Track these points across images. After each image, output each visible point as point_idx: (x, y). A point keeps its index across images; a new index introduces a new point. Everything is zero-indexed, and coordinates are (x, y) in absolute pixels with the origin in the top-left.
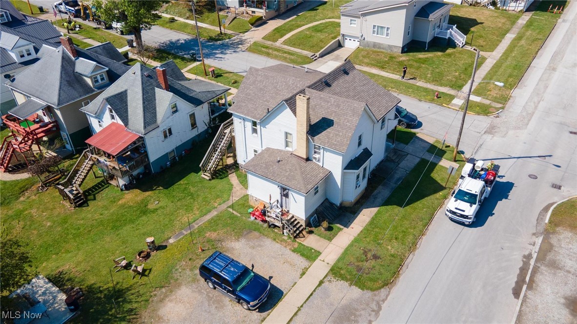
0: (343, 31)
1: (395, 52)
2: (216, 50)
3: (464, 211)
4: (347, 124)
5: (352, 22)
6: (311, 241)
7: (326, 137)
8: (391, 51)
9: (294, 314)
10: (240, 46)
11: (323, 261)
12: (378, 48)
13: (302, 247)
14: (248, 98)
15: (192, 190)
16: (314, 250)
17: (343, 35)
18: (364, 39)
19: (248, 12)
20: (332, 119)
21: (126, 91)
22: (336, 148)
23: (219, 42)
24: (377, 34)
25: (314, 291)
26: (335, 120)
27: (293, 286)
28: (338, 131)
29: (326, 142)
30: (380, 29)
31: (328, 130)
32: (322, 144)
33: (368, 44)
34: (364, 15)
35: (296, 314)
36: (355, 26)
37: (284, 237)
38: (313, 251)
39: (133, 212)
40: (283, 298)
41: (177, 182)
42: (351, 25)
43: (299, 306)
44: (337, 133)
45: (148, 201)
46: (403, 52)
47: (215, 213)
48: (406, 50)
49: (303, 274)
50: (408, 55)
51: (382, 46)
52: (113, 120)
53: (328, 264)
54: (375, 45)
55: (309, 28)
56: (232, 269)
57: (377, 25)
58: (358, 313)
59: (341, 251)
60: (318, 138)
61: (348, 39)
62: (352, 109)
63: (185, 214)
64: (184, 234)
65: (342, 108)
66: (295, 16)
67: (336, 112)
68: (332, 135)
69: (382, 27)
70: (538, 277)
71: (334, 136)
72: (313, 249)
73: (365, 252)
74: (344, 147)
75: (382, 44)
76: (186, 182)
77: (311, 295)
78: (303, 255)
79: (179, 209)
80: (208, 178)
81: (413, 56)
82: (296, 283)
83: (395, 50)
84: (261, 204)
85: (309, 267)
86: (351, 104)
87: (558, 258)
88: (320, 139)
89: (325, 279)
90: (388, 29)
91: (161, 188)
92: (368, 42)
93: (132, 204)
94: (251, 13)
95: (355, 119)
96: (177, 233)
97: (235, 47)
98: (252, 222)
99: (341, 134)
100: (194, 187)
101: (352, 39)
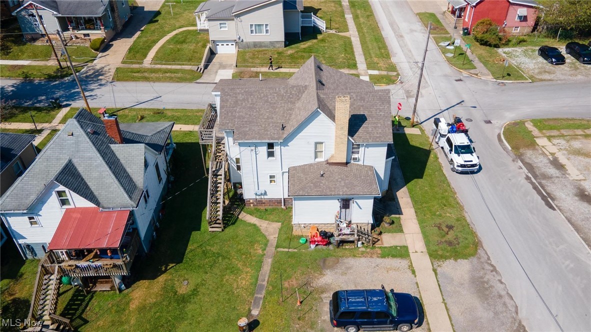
0: (212, 37)
1: (279, 47)
2: (74, 89)
3: (472, 161)
4: (381, 113)
5: (222, 26)
6: (388, 240)
7: (365, 133)
8: (274, 47)
9: (445, 310)
10: (100, 77)
11: (416, 252)
12: (260, 47)
13: (385, 250)
14: (246, 122)
15: (215, 249)
16: (399, 246)
17: (214, 42)
18: (242, 41)
19: (78, 36)
20: (362, 113)
21: (70, 161)
22: (381, 140)
23: (66, 78)
24: (256, 33)
25: (438, 281)
26: (366, 114)
27: (418, 287)
28: (374, 123)
29: (368, 137)
30: (257, 27)
31: (364, 125)
32: (365, 141)
33: (248, 46)
34: (238, 16)
35: (447, 309)
36: (226, 29)
37: (360, 250)
38: (399, 248)
39: (167, 308)
40: (423, 302)
41: (186, 250)
42: (221, 29)
43: (442, 300)
44: (375, 125)
45: (173, 287)
46: (286, 46)
47: (270, 260)
48: (287, 43)
49: (414, 272)
50: (292, 48)
51: (263, 44)
52: (65, 207)
53: (422, 252)
54: (255, 45)
55: (168, 42)
56: (375, 299)
57: (254, 24)
58: (485, 279)
59: (420, 236)
60: (357, 137)
61: (220, 44)
62: (378, 98)
63: (238, 278)
64: (261, 298)
65: (367, 100)
66: (139, 33)
67: (363, 105)
68: (370, 129)
69: (259, 25)
70: (549, 189)
71: (374, 129)
72: (397, 246)
73: (439, 227)
74: (389, 137)
75: (263, 42)
76: (196, 245)
77: (439, 286)
78: (394, 256)
79: (222, 276)
80: (220, 230)
81: (298, 48)
82: (417, 283)
83: (278, 45)
84: (313, 228)
85: (411, 263)
86: (375, 94)
87: (543, 171)
88: (360, 137)
89: (435, 266)
90: (267, 25)
91: (171, 265)
92: (247, 43)
93: (154, 300)
94: (83, 37)
95: (386, 107)
96: (253, 301)
97: (95, 79)
98: (315, 250)
99: (380, 125)
100: (212, 246)
101: (225, 44)
